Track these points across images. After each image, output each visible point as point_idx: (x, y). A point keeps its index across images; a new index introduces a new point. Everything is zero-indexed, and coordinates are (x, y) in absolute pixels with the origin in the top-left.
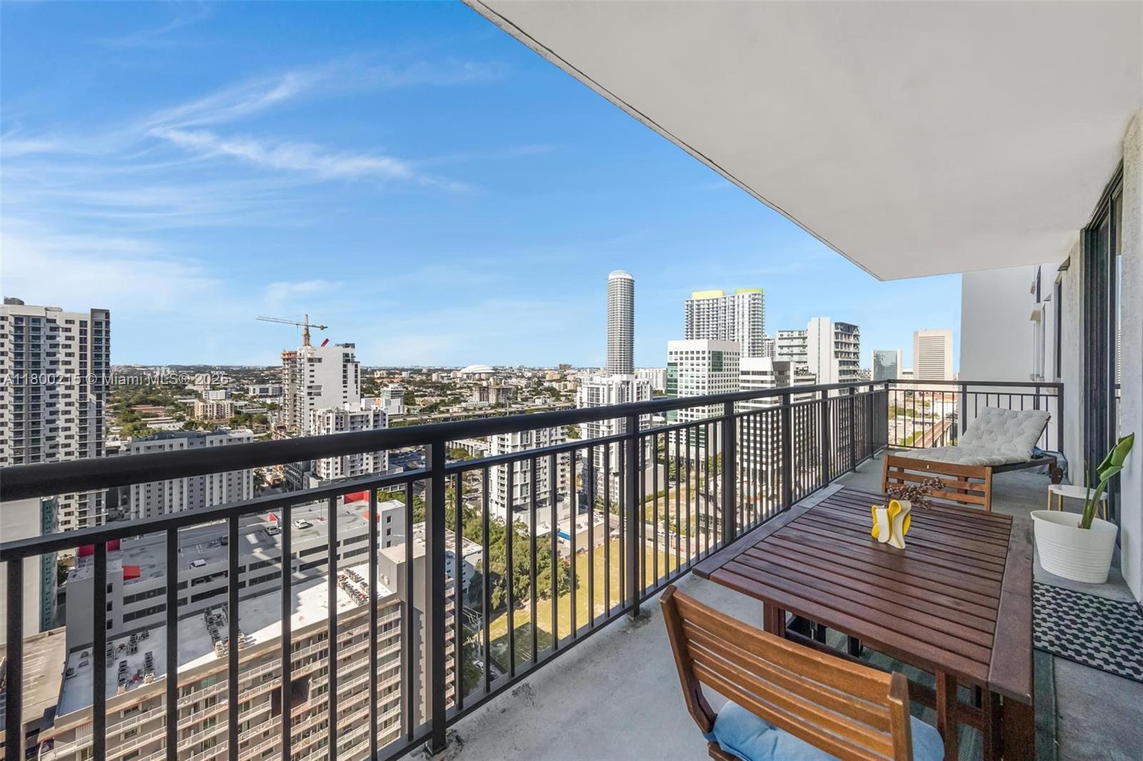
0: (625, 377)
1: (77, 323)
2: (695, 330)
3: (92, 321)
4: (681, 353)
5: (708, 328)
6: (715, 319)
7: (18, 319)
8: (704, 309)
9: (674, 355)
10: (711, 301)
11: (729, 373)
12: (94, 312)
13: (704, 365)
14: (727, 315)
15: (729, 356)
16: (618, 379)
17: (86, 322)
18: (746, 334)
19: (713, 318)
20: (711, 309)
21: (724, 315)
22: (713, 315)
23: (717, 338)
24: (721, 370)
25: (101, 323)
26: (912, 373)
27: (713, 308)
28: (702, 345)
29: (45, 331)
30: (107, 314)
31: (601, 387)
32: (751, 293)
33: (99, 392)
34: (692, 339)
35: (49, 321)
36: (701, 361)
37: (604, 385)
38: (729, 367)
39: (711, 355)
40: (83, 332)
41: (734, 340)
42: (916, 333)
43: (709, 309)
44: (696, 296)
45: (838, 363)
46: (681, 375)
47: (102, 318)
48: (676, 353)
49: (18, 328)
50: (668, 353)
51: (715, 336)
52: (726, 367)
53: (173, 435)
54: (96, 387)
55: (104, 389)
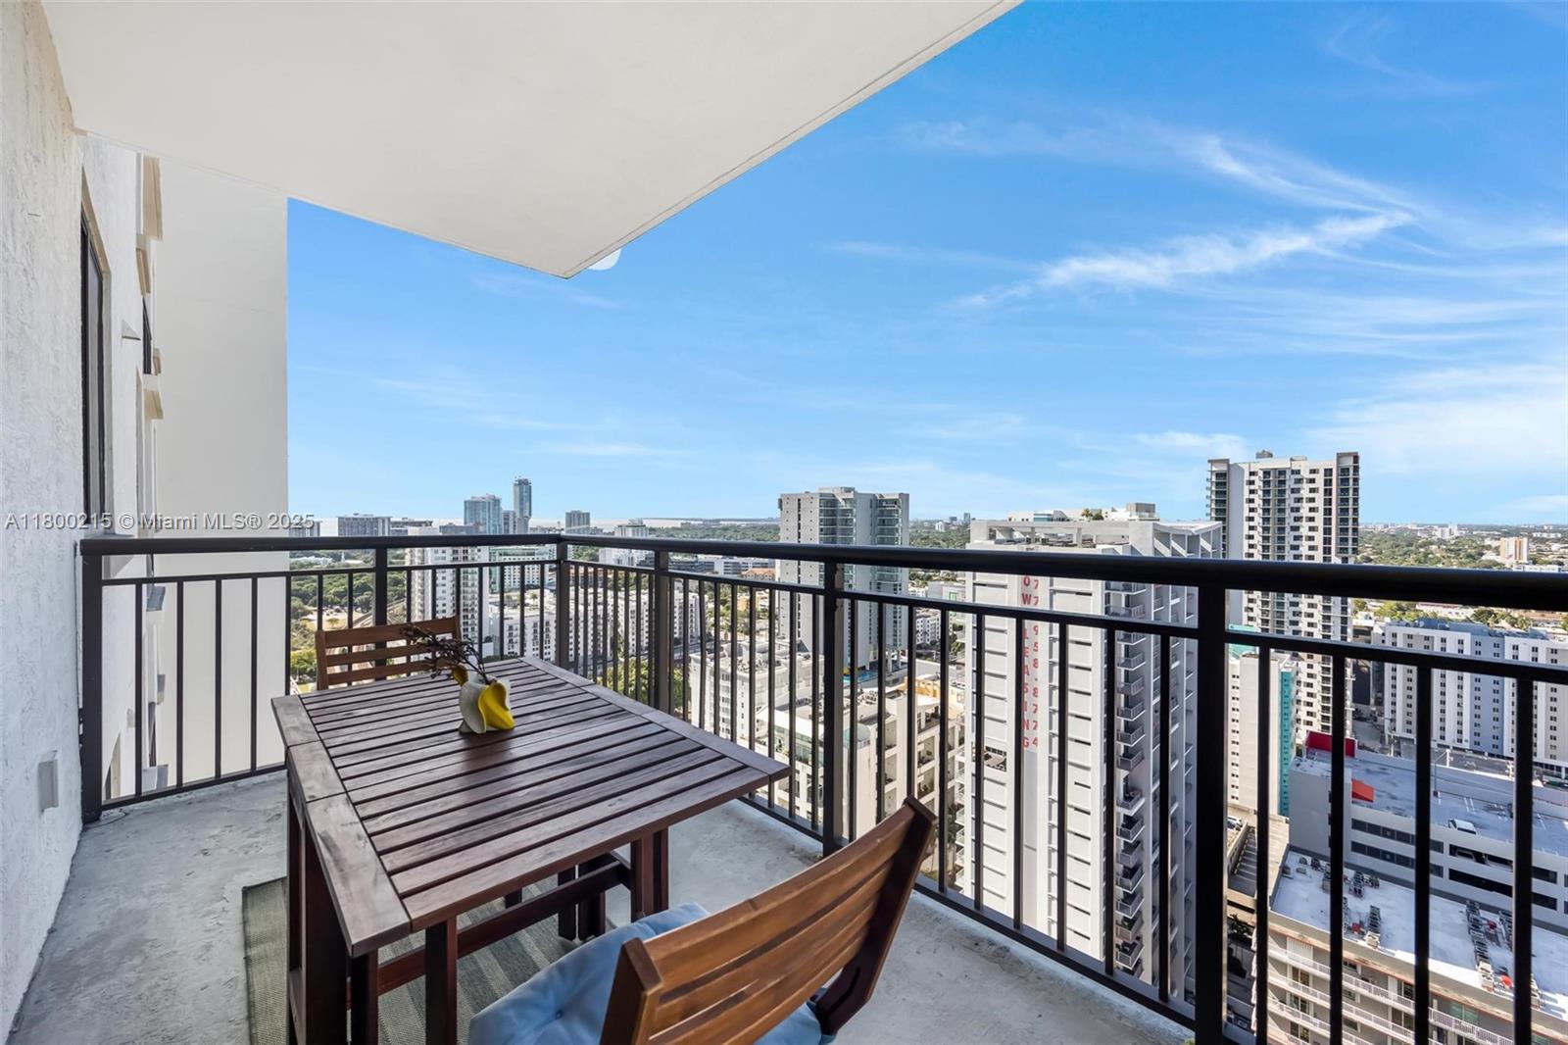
1: (1322, 472)
3: (1338, 467)
7: (1267, 473)
12: (1340, 456)
17: (1331, 470)
25: (1348, 469)
29: (1290, 484)
30: (1356, 458)
33: (1344, 555)
35: (1293, 472)
40: (1328, 482)
47: (1349, 462)
49: (1266, 483)
53: (1447, 626)
54: (1341, 549)
55: (1350, 551)
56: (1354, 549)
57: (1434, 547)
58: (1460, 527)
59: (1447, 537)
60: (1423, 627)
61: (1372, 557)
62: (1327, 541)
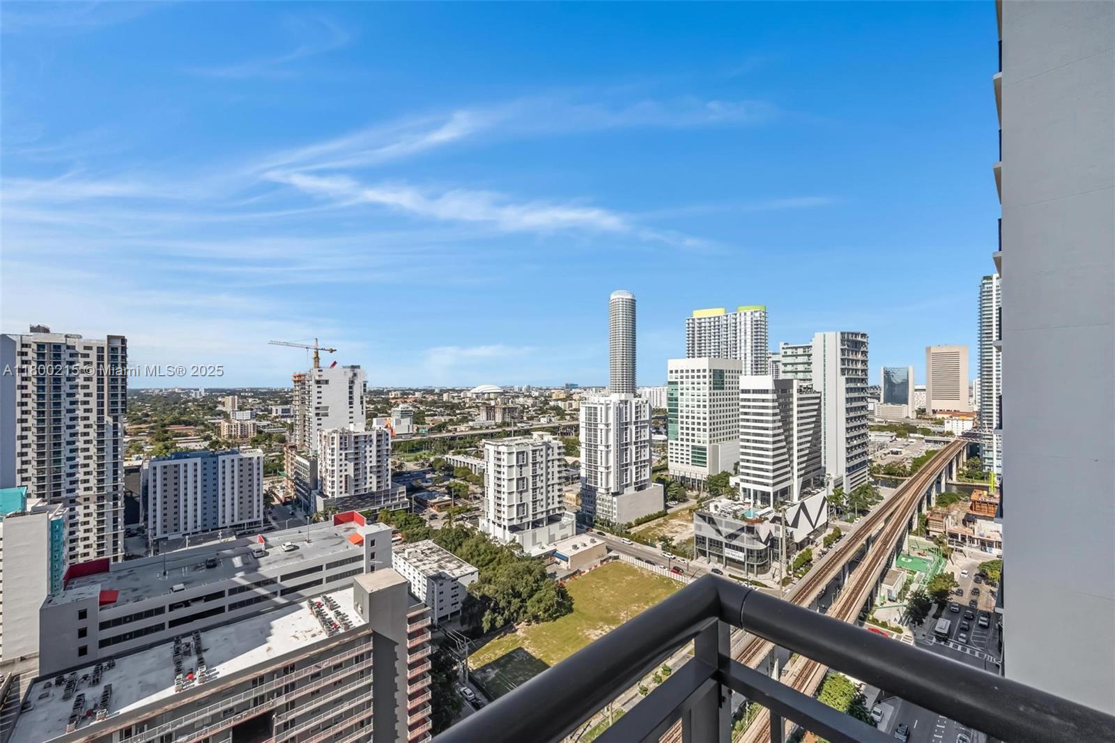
0: (623, 397)
1: (95, 349)
2: (696, 348)
3: (108, 346)
4: (682, 371)
5: (710, 346)
6: (717, 337)
7: (41, 346)
8: (705, 327)
9: (674, 374)
10: (712, 319)
11: (731, 391)
12: (110, 338)
13: (705, 383)
14: (729, 332)
15: (731, 374)
16: (615, 398)
17: (103, 348)
18: (749, 352)
19: (715, 336)
20: (712, 327)
21: (725, 333)
22: (715, 333)
23: (719, 356)
24: (723, 389)
25: (117, 348)
26: (924, 390)
27: (715, 326)
28: (703, 363)
29: (65, 356)
30: (123, 340)
31: (599, 407)
32: (753, 310)
33: (115, 414)
34: (693, 357)
35: (68, 347)
36: (702, 380)
37: (602, 404)
38: (731, 386)
39: (712, 374)
40: (100, 358)
41: (736, 358)
42: (928, 349)
43: (710, 327)
44: (697, 314)
45: (845, 380)
46: (682, 394)
47: (118, 344)
48: (677, 371)
49: (41, 355)
50: (669, 372)
51: (717, 354)
52: (728, 386)
53: (188, 455)
54: (112, 410)
55: (120, 411)
56: (122, 409)
57: (190, 404)
58: (206, 390)
59: (198, 397)
60: (174, 459)
61: (150, 413)
62: (101, 404)
